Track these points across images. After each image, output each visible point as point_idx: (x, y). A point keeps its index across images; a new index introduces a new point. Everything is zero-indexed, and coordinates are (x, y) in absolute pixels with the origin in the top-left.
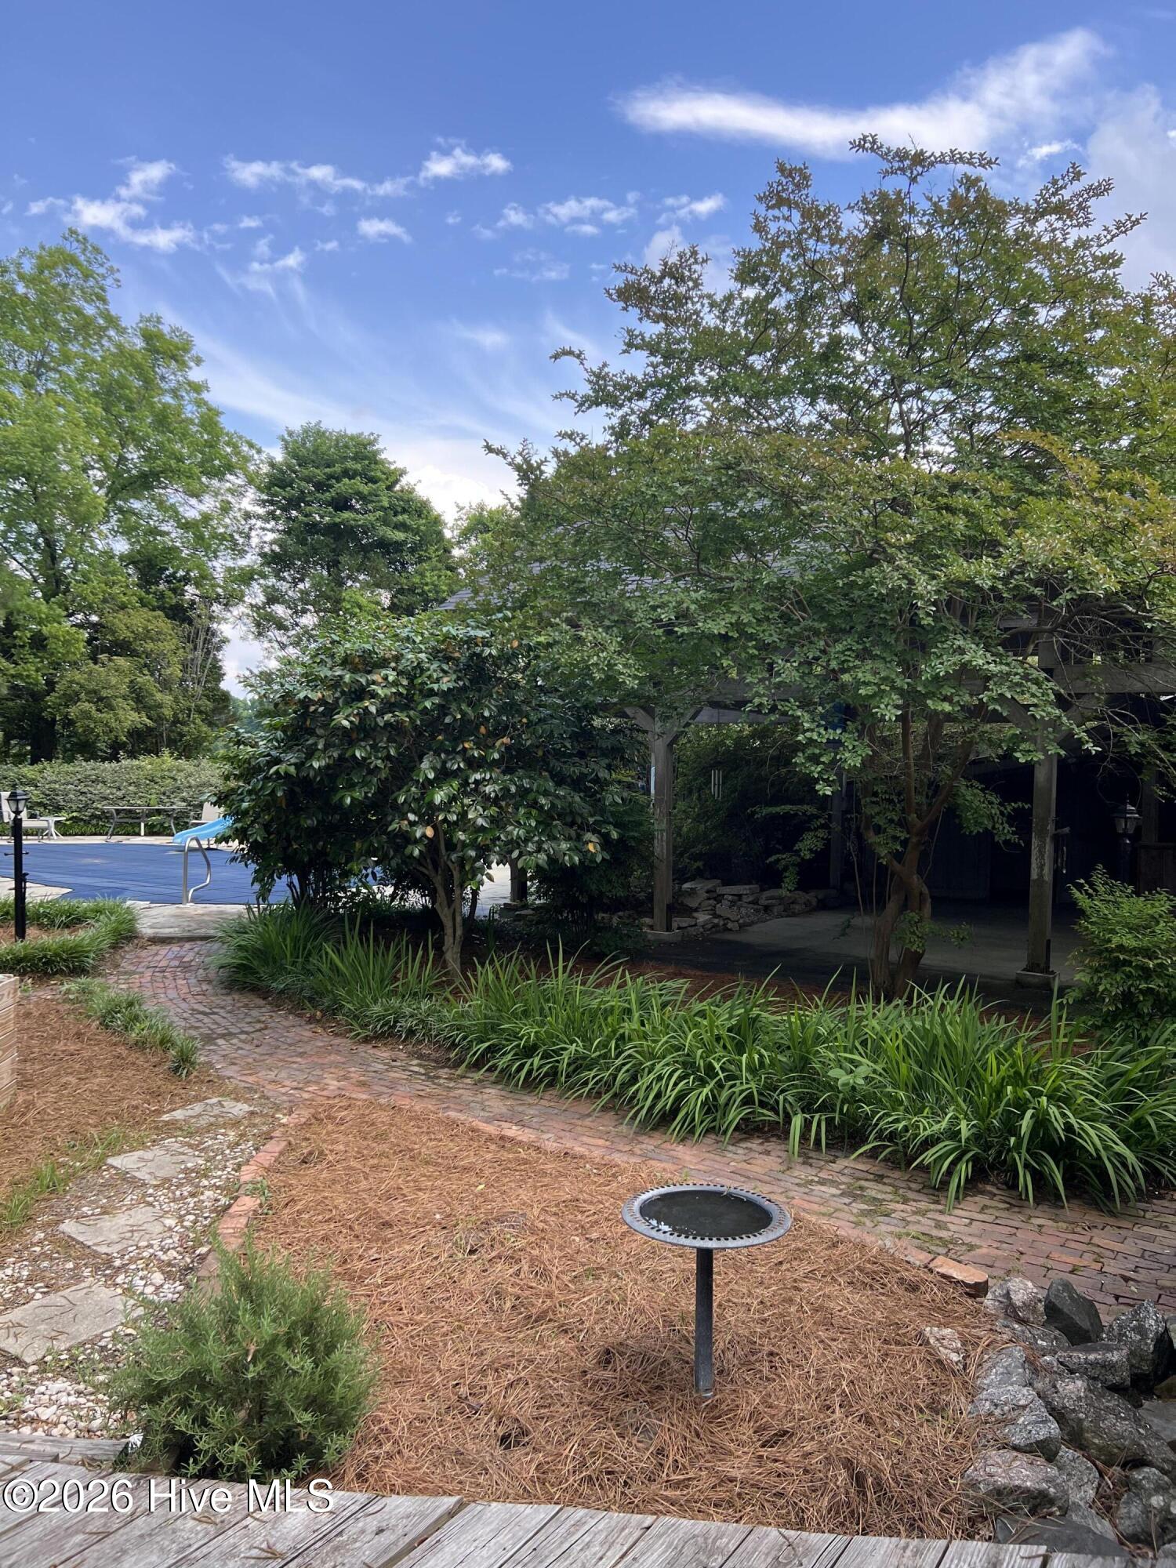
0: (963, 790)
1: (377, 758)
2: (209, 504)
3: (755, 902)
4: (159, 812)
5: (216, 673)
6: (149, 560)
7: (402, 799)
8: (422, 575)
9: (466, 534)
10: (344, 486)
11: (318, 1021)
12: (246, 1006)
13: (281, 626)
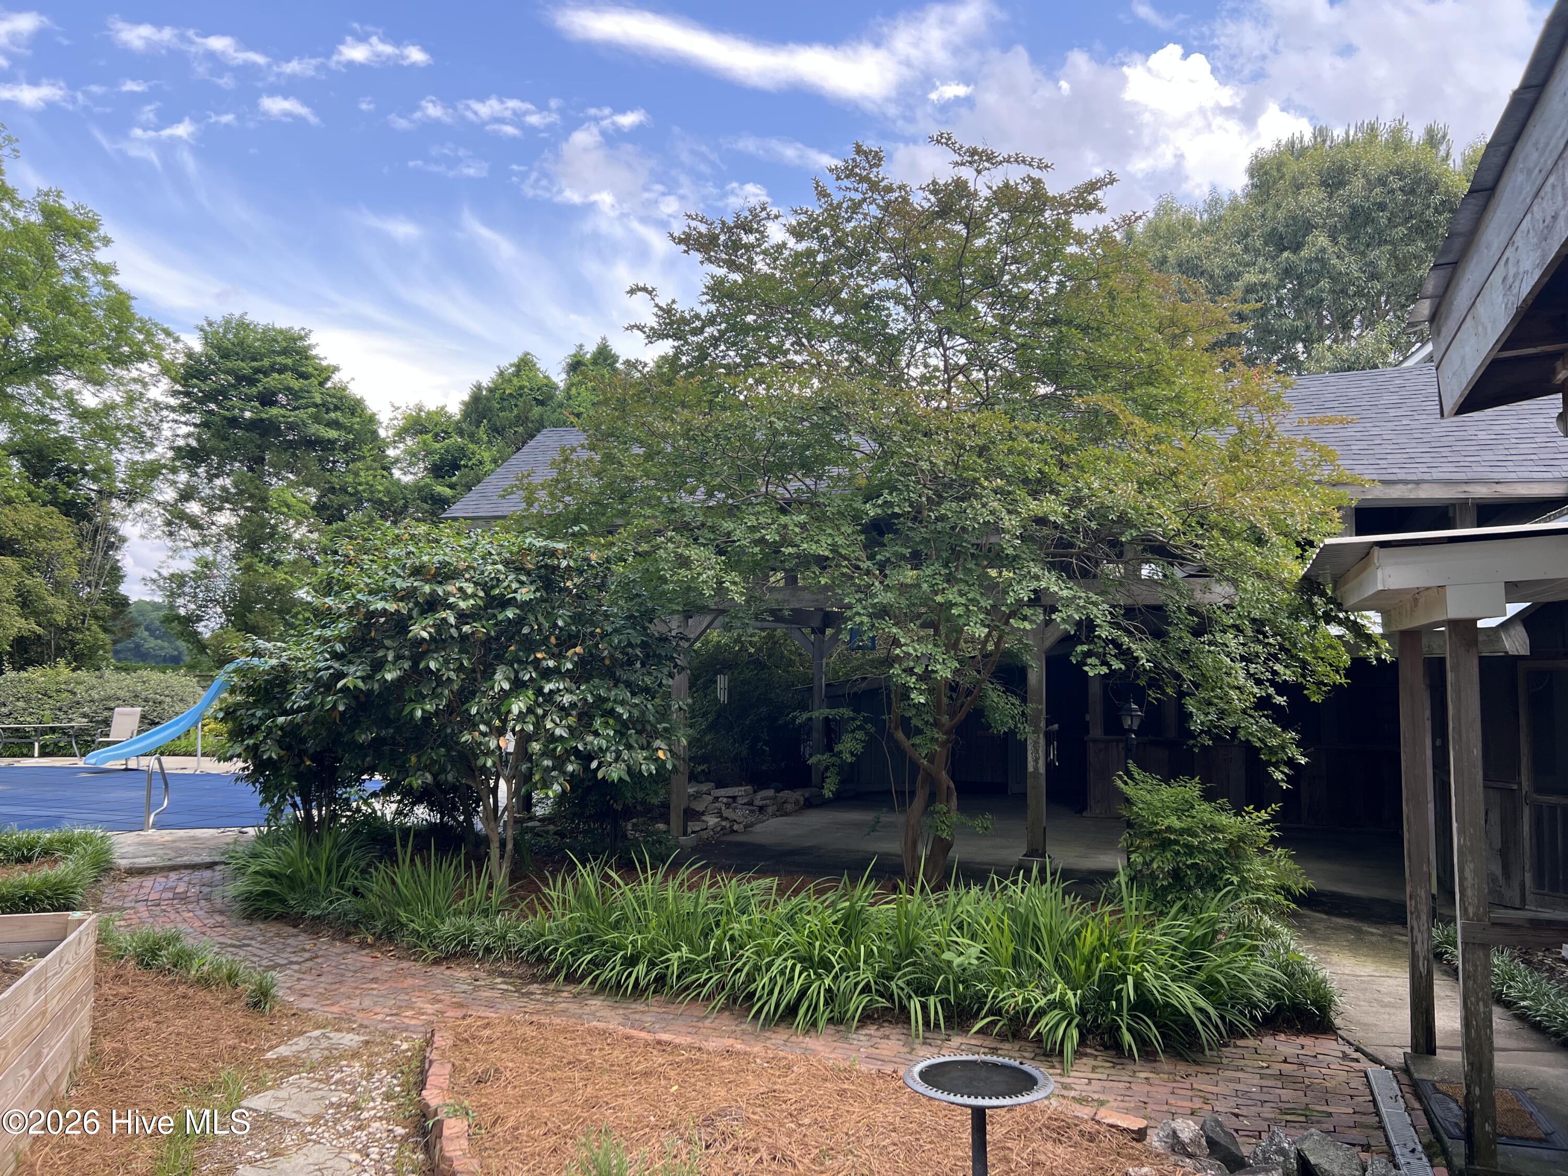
0: (990, 692)
1: (449, 670)
2: (111, 394)
3: (750, 803)
4: (53, 730)
5: (115, 575)
6: (40, 451)
7: (474, 711)
8: (357, 474)
9: (402, 434)
10: (273, 381)
11: (371, 946)
12: (278, 935)
13: (194, 523)
